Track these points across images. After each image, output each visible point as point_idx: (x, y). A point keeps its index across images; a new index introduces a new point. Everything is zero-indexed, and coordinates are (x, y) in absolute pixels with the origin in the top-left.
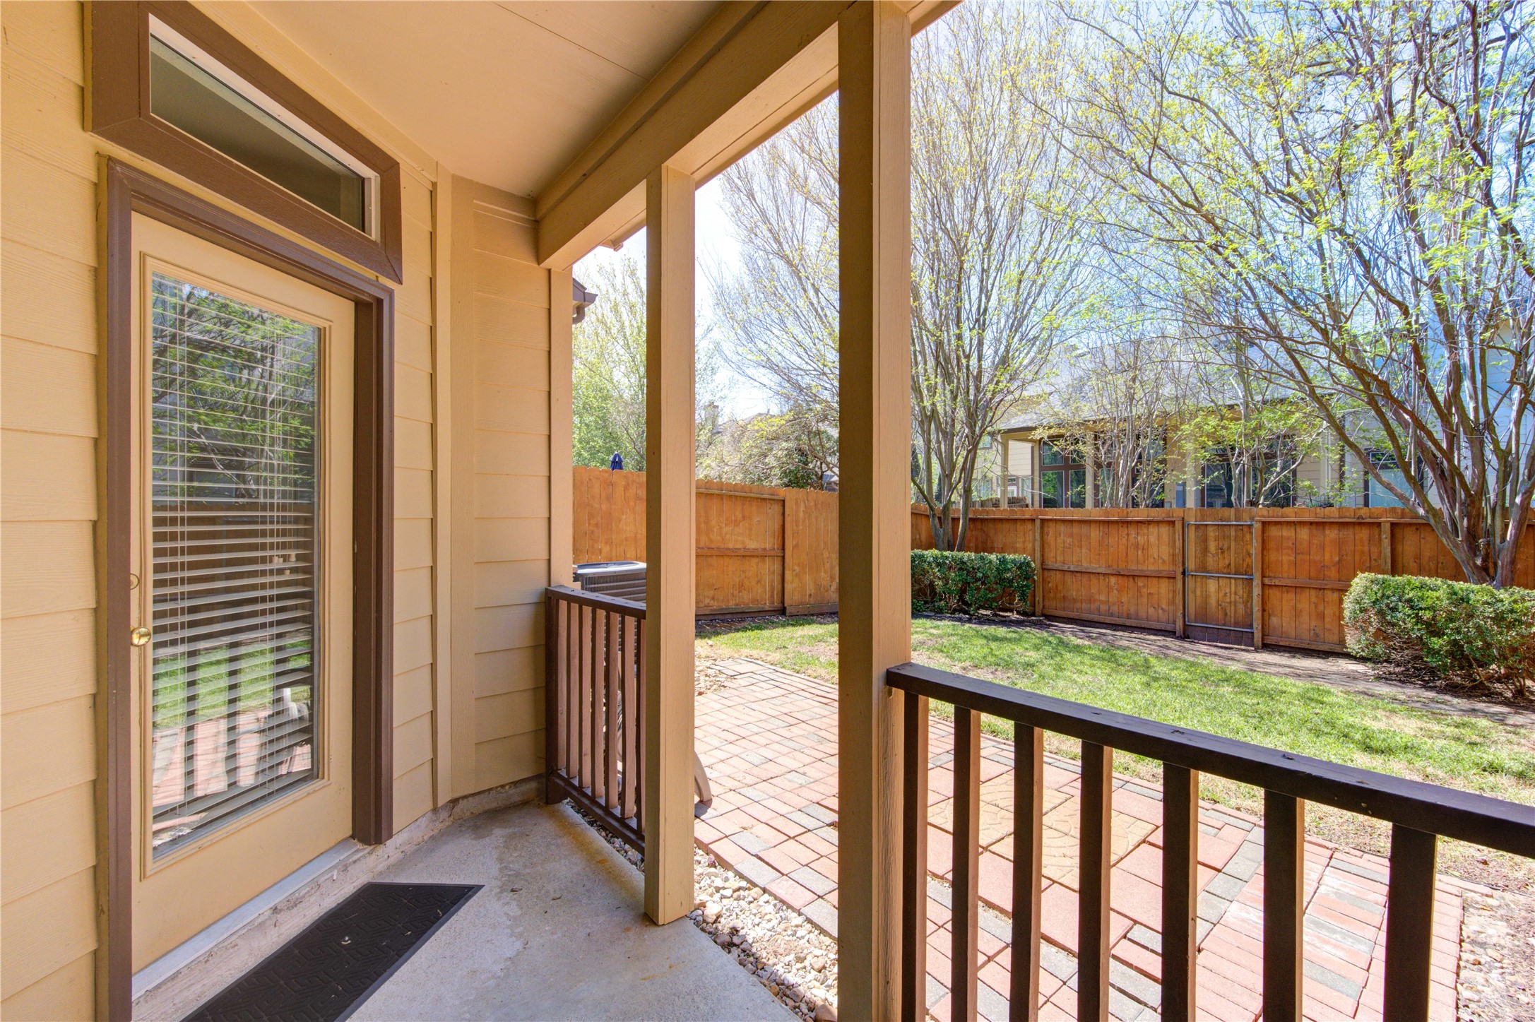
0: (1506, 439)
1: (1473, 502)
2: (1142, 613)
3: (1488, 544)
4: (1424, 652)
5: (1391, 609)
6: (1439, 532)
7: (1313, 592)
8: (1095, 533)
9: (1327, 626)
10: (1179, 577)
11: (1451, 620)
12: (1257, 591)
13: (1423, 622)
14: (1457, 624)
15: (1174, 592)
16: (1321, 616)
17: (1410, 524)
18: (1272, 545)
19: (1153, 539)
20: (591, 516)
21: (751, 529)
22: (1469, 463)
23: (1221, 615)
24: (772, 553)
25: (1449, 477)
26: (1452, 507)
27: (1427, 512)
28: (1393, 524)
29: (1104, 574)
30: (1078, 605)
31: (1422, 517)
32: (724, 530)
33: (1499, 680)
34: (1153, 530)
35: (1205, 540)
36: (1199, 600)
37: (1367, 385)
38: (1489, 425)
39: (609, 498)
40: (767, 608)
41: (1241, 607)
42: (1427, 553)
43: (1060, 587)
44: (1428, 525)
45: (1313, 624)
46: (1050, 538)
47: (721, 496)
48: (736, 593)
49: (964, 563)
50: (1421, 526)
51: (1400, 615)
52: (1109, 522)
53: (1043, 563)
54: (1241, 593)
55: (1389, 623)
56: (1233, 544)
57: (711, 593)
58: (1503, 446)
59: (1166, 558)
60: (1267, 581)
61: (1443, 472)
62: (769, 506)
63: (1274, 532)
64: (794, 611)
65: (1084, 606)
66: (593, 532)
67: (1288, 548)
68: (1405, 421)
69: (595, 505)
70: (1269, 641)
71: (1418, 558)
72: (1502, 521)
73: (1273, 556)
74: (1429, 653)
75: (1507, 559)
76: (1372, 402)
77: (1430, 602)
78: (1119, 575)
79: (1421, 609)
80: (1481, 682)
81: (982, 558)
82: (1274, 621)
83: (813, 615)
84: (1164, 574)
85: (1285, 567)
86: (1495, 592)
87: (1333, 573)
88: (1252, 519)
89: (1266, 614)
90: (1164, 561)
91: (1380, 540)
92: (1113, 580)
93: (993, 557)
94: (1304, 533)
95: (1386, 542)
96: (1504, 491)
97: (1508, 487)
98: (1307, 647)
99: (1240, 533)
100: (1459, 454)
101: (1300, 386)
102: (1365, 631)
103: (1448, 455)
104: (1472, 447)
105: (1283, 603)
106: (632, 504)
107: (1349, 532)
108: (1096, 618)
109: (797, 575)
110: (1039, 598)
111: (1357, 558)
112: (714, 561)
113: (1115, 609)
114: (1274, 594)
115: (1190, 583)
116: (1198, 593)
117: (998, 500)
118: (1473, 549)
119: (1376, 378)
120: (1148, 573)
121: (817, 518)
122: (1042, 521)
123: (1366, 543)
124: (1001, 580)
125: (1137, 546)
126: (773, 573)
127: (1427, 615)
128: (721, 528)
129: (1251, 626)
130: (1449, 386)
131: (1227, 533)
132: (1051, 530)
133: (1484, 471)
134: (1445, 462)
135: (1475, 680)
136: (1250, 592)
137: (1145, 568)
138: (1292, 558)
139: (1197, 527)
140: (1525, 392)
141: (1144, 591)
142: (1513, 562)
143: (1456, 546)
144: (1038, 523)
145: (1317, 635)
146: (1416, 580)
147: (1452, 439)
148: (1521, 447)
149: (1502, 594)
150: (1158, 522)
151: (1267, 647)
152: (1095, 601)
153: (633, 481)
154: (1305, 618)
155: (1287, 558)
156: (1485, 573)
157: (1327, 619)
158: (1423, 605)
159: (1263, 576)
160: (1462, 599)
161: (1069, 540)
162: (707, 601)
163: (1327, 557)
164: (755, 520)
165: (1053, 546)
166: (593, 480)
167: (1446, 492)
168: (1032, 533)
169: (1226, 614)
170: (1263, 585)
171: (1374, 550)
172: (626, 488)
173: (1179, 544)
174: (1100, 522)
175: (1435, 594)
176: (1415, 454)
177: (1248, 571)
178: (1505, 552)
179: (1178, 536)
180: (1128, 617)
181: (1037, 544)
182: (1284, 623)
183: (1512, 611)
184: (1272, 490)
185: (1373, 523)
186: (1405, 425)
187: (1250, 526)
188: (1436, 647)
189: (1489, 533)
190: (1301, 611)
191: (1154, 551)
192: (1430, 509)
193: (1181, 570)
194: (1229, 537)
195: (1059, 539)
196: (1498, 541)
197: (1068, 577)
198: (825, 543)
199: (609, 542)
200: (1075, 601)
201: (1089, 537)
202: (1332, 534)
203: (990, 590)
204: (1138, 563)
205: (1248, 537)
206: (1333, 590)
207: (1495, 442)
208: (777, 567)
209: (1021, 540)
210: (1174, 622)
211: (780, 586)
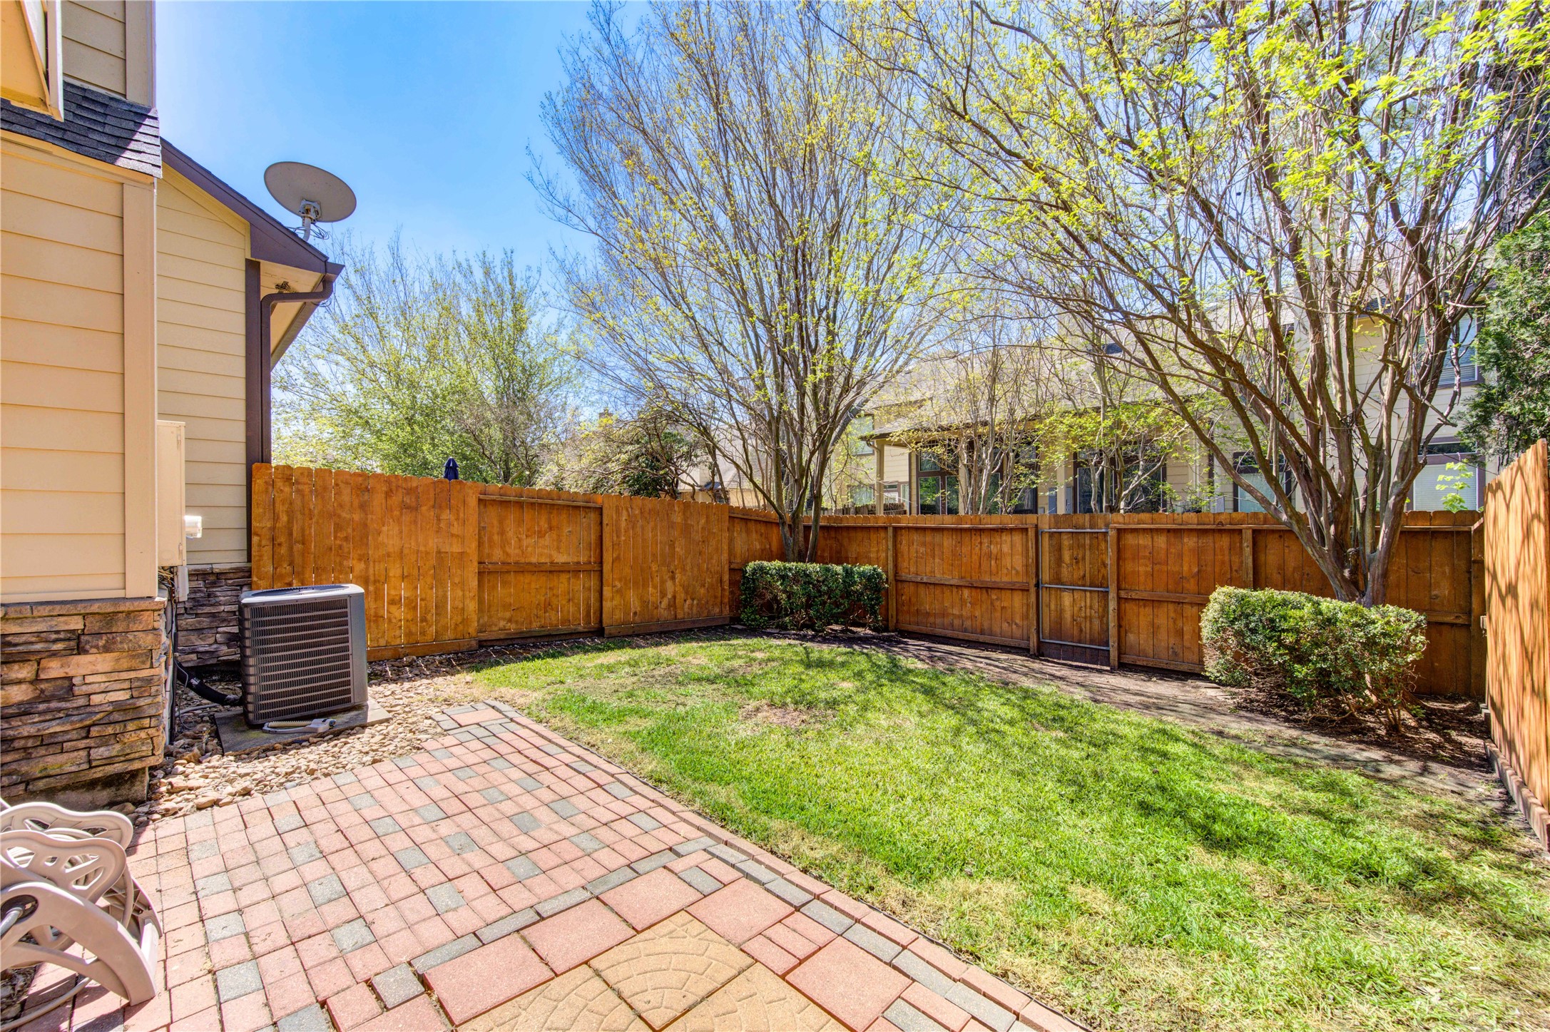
0: (1376, 434)
1: (1340, 506)
2: (997, 629)
3: (1357, 553)
4: (1288, 681)
5: (1250, 630)
6: (1303, 540)
7: (1171, 607)
8: (948, 542)
9: (1187, 644)
10: (1033, 590)
11: (1317, 645)
12: (1112, 605)
13: (1286, 647)
14: (1322, 650)
15: (1028, 605)
16: (1180, 633)
17: (1273, 531)
18: (1128, 554)
19: (1006, 548)
20: (338, 528)
21: (559, 541)
22: (1336, 463)
23: (1076, 632)
24: (588, 567)
25: (1314, 478)
26: (1318, 512)
27: (1290, 517)
28: (1254, 531)
29: (958, 587)
30: (931, 620)
31: (1284, 523)
32: (525, 543)
33: (1371, 712)
34: (1006, 538)
35: (1060, 549)
36: (1053, 614)
37: (1221, 371)
38: (1358, 417)
39: (363, 507)
40: (580, 629)
41: (1096, 622)
42: (1291, 564)
43: (914, 600)
44: (1291, 532)
45: (1172, 641)
46: (904, 547)
47: (520, 504)
48: (541, 613)
49: (808, 576)
50: (1285, 534)
51: (1260, 637)
52: (961, 530)
53: (896, 573)
54: (1096, 606)
55: (1248, 647)
56: (1088, 553)
57: (508, 615)
58: (1373, 442)
59: (1019, 568)
60: (1123, 594)
61: (1307, 471)
62: (583, 514)
63: (1130, 540)
64: (614, 631)
65: (938, 621)
66: (340, 547)
67: (1144, 557)
68: (1266, 414)
69: (344, 515)
70: (1128, 659)
71: (1282, 568)
72: (1373, 528)
73: (1129, 567)
74: (1292, 682)
75: (1379, 571)
76: (1228, 392)
77: (1292, 623)
78: (971, 587)
79: (1283, 631)
80: (1352, 715)
81: (828, 570)
82: (1131, 638)
83: (638, 636)
84: (1017, 586)
85: (1142, 579)
86: (1365, 611)
87: (1191, 585)
88: (1107, 526)
89: (1122, 630)
90: (1017, 572)
91: (1241, 548)
92: (966, 593)
93: (839, 569)
94: (1161, 541)
95: (1248, 551)
96: (1375, 493)
97: (1379, 489)
98: (1165, 667)
99: (1095, 541)
100: (1325, 452)
101: (1151, 375)
102: (1223, 652)
103: (1313, 452)
104: (1338, 443)
105: (1141, 618)
106: (397, 513)
107: (1208, 541)
108: (949, 633)
109: (619, 591)
110: (892, 612)
111: (1217, 570)
112: (512, 577)
113: (968, 624)
114: (1130, 608)
115: (1045, 596)
116: (1053, 607)
117: (874, 507)
118: (1341, 560)
119: (1229, 359)
120: (1001, 585)
121: (643, 528)
122: (896, 529)
123: (1226, 552)
124: (847, 594)
125: (990, 555)
126: (590, 589)
127: (1289, 639)
128: (520, 540)
129: (1107, 645)
130: (1313, 372)
131: (1082, 541)
132: (904, 539)
133: (1352, 471)
134: (1309, 461)
135: (1344, 712)
136: (1106, 606)
137: (998, 580)
138: (1149, 569)
139: (1051, 535)
140: (1400, 374)
141: (997, 603)
142: (1385, 575)
143: (1322, 556)
144: (890, 531)
145: (1175, 654)
146: (1278, 595)
147: (1317, 433)
148: (1393, 443)
149: (1373, 614)
150: (1012, 530)
151: (1124, 667)
152: (948, 614)
153: (398, 487)
154: (1163, 635)
155: (1143, 569)
156: (1354, 588)
157: (1186, 637)
158: (1285, 626)
159: (1119, 588)
160: (1329, 620)
161: (922, 550)
162: (502, 624)
163: (1186, 568)
164: (566, 530)
165: (906, 556)
166: (342, 485)
167: (1311, 495)
168: (886, 542)
169: (1081, 630)
170: (1119, 599)
171: (1236, 559)
172: (388, 494)
173: (1032, 553)
174: (952, 529)
175: (1298, 613)
176: (1277, 452)
177: (1103, 584)
178: (1375, 564)
179: (1031, 544)
180: (982, 633)
181: (890, 553)
182: (1140, 639)
183: (1385, 635)
184: (1132, 494)
185: (1234, 530)
186: (1265, 420)
187: (1105, 534)
188: (1300, 676)
189: (1359, 541)
190: (1158, 627)
191: (1007, 562)
192: (1295, 515)
193: (1034, 581)
194: (1084, 546)
195: (912, 547)
196: (1368, 550)
197: (922, 590)
198: (654, 555)
199: (364, 558)
200: (928, 614)
201: (941, 546)
202: (1190, 542)
203: (837, 605)
204: (991, 574)
205: (1103, 545)
206: (1192, 604)
207: (1365, 437)
208: (593, 583)
209: (874, 549)
210: (1028, 639)
211: (598, 604)
